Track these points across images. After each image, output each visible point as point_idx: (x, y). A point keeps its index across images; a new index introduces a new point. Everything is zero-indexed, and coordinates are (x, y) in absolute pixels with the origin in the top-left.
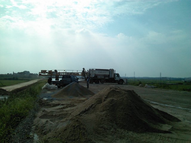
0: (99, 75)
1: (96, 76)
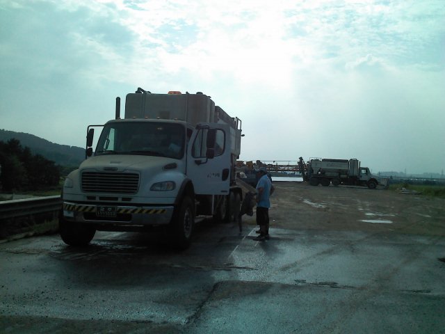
0: (329, 171)
1: (323, 172)
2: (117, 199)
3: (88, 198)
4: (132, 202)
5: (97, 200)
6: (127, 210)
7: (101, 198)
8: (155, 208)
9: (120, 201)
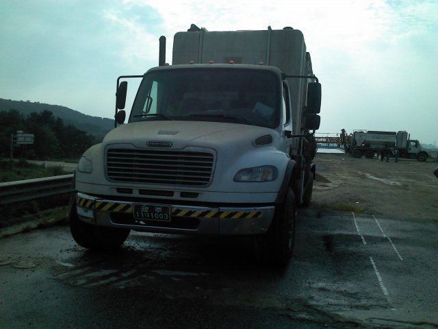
0: (375, 143)
1: (368, 144)
2: (171, 193)
3: (119, 190)
4: (199, 199)
5: (136, 194)
6: (190, 213)
7: (141, 192)
8: (242, 210)
9: (177, 196)
